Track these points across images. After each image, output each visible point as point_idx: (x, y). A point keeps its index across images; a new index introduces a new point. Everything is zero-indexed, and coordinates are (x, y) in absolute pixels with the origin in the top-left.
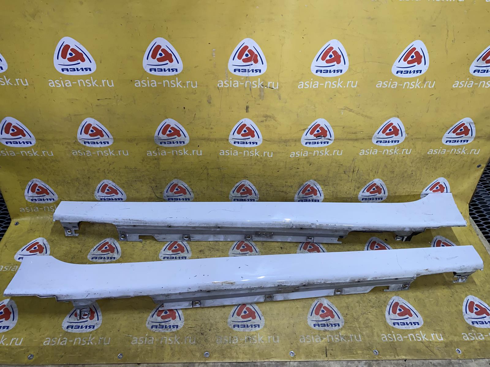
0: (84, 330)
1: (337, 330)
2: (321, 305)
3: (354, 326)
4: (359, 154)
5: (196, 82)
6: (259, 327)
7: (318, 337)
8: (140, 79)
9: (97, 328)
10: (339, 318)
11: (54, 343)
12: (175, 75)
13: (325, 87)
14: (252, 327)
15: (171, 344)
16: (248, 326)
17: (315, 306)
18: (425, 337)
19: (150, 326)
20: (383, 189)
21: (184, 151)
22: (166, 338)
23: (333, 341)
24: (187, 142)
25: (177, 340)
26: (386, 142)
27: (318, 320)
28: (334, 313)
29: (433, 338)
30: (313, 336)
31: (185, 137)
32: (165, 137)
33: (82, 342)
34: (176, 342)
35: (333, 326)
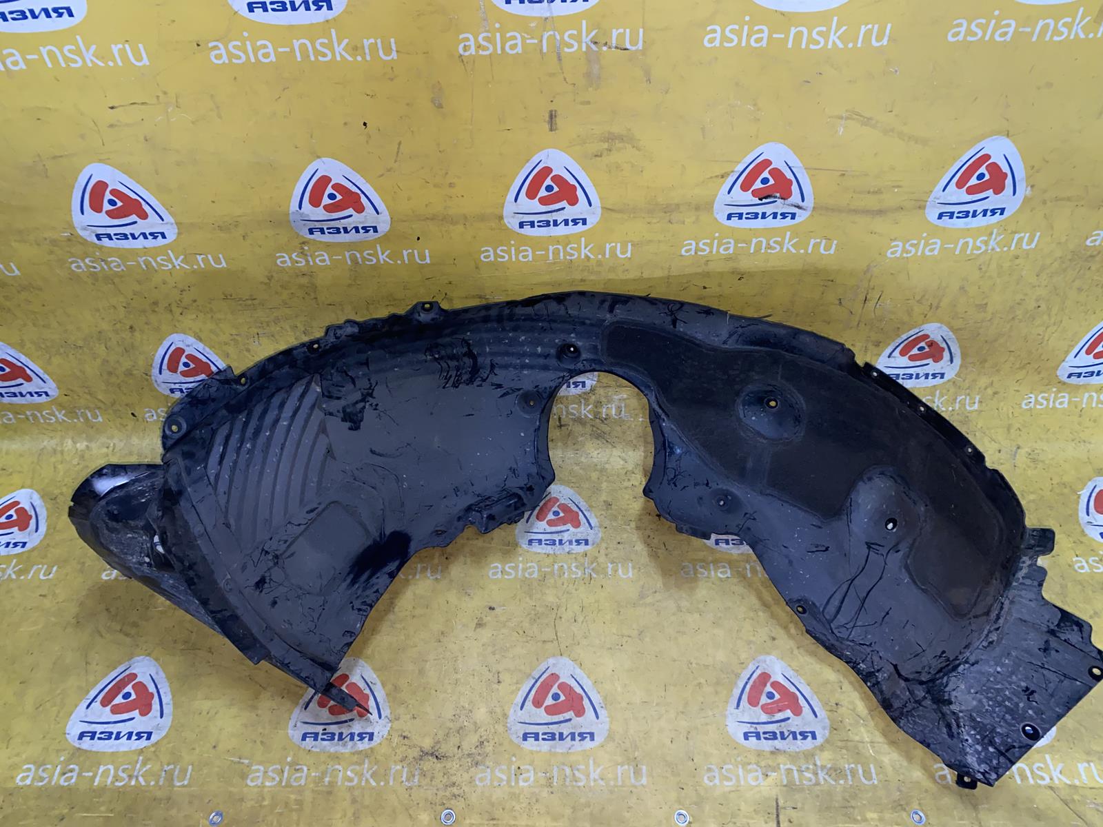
0: (124, 745)
1: (807, 750)
2: (765, 677)
3: (857, 738)
4: (886, 256)
5: (392, 40)
6: (592, 739)
7: (757, 771)
8: (224, 39)
9: (159, 738)
10: (816, 716)
11: (42, 779)
12: (327, 21)
13: (790, 46)
14: (573, 739)
15: (353, 787)
16: (561, 737)
17: (749, 679)
18: (1061, 772)
19: (298, 735)
20: (947, 350)
21: (380, 253)
22: (339, 767)
23: (797, 783)
24: (384, 227)
25: (368, 776)
26: (967, 214)
27: (756, 721)
28: (802, 701)
29: (1084, 777)
30: (743, 768)
31: (378, 213)
32: (319, 213)
33: (116, 778)
34: (367, 780)
35: (799, 737)
